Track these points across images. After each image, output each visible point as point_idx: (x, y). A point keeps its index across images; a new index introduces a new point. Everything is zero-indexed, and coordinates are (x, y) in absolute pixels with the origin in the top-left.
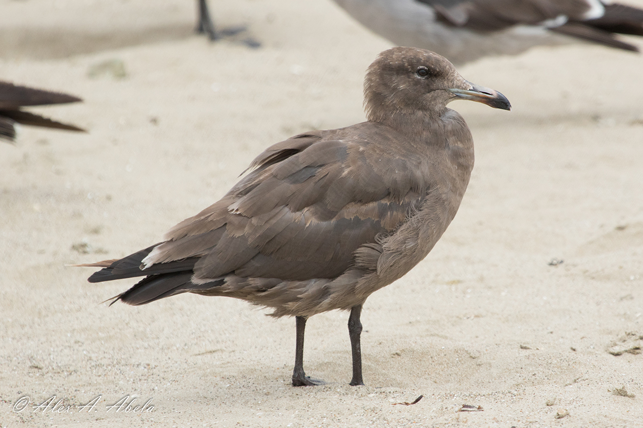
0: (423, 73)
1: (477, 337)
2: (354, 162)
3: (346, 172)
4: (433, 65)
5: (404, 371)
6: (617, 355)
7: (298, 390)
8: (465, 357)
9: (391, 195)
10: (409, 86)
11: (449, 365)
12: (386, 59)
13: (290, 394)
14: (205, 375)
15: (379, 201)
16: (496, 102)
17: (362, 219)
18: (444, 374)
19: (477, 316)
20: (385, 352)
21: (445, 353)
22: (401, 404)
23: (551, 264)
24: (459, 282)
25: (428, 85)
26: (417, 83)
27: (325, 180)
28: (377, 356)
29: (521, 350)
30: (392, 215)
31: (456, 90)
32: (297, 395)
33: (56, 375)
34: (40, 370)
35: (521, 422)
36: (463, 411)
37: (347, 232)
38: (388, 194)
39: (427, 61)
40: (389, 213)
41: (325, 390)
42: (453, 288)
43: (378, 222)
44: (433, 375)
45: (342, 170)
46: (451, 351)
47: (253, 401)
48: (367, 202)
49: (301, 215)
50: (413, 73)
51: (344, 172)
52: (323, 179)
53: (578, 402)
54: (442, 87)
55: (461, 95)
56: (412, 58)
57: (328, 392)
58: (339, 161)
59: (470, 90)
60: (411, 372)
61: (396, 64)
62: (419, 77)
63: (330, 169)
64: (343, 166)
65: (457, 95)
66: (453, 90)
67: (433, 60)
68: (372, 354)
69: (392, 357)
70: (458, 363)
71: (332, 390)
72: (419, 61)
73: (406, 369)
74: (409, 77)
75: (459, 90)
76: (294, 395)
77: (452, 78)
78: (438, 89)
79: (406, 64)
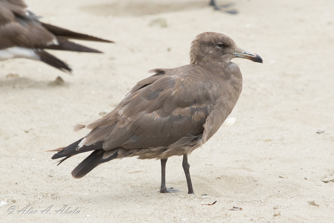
0: (220, 45)
1: (265, 170)
2: (178, 87)
3: (174, 93)
4: (225, 41)
5: (221, 186)
6: (326, 182)
7: (163, 194)
8: (251, 180)
9: (197, 103)
10: (214, 52)
11: (244, 184)
12: (202, 39)
13: (158, 197)
14: (125, 185)
15: (191, 107)
16: (256, 59)
17: (182, 116)
18: (240, 189)
19: (270, 159)
20: (213, 177)
21: (242, 178)
22: (206, 205)
23: (318, 133)
24: (270, 140)
25: (223, 51)
26: (218, 50)
27: (163, 98)
28: (208, 178)
29: (279, 178)
30: (197, 113)
31: (236, 53)
32: (161, 197)
33: (58, 181)
34: (51, 178)
35: (257, 217)
36: (233, 210)
37: (175, 122)
38: (195, 102)
39: (223, 40)
40: (196, 112)
41: (175, 196)
42: (266, 143)
43: (191, 117)
44: (235, 189)
45: (172, 92)
46: (246, 177)
47: (139, 200)
48: (185, 107)
49: (152, 114)
50: (216, 46)
51: (173, 93)
52: (162, 97)
53: (289, 208)
54: (230, 52)
55: (238, 55)
56: (215, 38)
57: (176, 197)
58: (170, 87)
59: (243, 53)
60: (225, 187)
61: (207, 41)
62: (219, 48)
63: (166, 92)
64: (172, 90)
65: (236, 56)
66: (235, 53)
67: (226, 39)
68: (206, 177)
69: (216, 179)
70: (248, 183)
71: (178, 195)
72: (219, 39)
73: (222, 185)
74: (214, 48)
75: (238, 53)
76: (160, 197)
77: (235, 47)
78: (228, 53)
79: (213, 41)
